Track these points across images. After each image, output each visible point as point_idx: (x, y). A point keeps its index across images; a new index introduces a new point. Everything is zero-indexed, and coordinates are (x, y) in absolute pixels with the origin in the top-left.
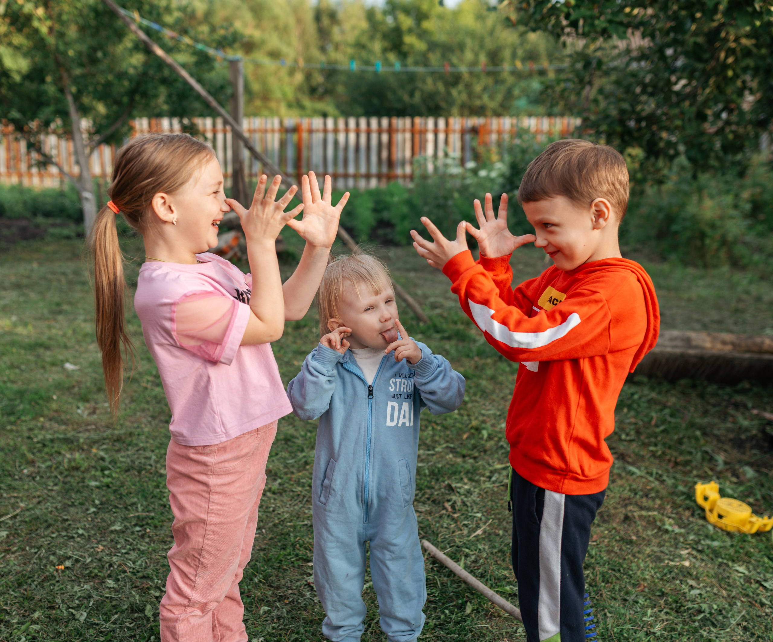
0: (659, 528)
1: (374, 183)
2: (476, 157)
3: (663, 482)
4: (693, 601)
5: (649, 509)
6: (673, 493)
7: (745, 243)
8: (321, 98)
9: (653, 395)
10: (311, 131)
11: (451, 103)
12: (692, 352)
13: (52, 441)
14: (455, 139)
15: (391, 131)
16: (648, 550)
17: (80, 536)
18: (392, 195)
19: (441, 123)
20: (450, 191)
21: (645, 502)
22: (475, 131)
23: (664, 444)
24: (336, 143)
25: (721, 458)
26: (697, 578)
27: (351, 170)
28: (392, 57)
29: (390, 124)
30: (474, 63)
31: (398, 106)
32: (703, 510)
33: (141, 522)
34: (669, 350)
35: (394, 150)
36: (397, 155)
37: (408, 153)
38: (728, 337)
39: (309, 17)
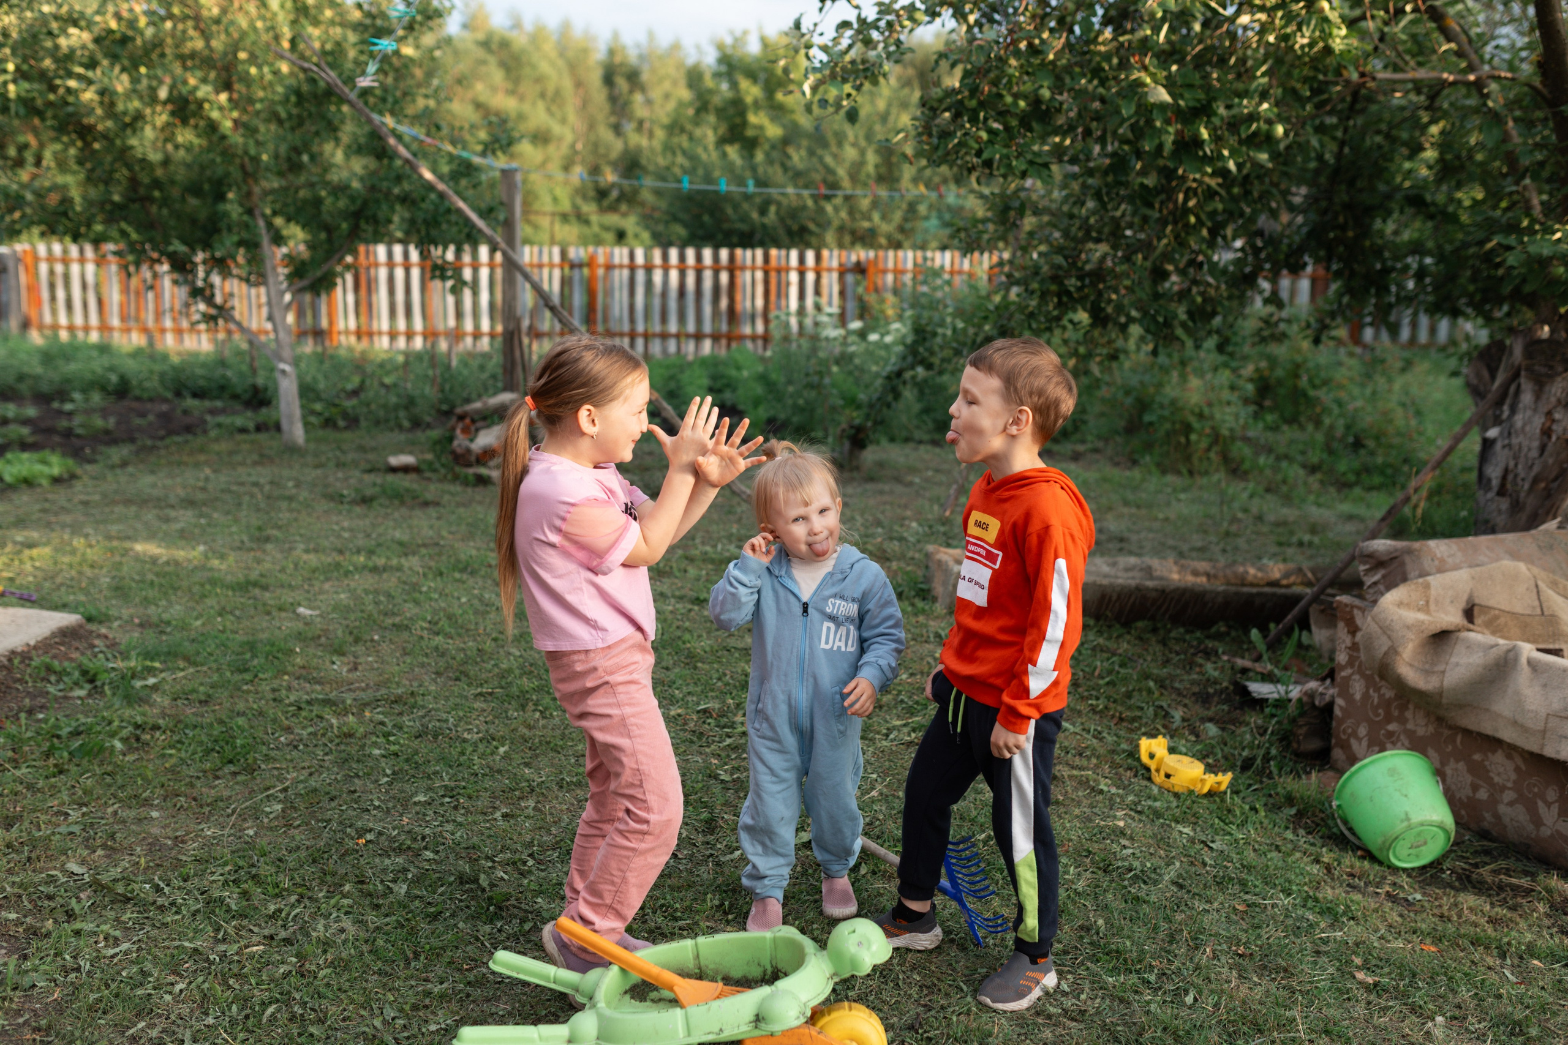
0: (1093, 789)
1: (707, 346)
2: (863, 311)
3: (1101, 740)
4: (1123, 859)
5: (1081, 769)
6: (1113, 752)
7: (1246, 440)
8: (613, 208)
9: (1101, 640)
10: (609, 267)
11: (823, 225)
12: (1150, 584)
13: (309, 703)
14: (831, 282)
15: (733, 268)
16: (1077, 811)
17: (376, 808)
18: (739, 368)
19: (810, 256)
20: (824, 363)
21: (1077, 761)
22: (860, 269)
23: (1108, 698)
24: (649, 283)
25: (1177, 714)
26: (1132, 839)
27: (673, 327)
28: (733, 152)
29: (732, 258)
30: (859, 165)
31: (743, 227)
32: (1148, 769)
33: (450, 792)
34: (1120, 581)
35: (738, 297)
36: (744, 304)
37: (760, 302)
38: (1203, 566)
39: (595, 78)
